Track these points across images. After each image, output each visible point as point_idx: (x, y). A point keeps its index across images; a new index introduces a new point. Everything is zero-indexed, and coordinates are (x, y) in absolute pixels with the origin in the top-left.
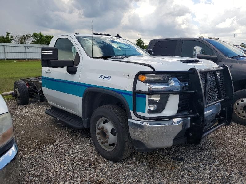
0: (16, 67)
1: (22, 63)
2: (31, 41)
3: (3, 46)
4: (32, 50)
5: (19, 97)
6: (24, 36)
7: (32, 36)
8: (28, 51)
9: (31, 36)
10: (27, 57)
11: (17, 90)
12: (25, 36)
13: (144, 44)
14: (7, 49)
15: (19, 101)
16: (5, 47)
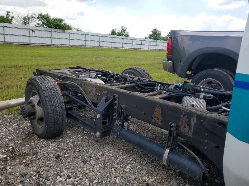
0: (19, 52)
1: (25, 48)
2: (36, 24)
3: (3, 26)
4: (37, 34)
5: (41, 119)
6: (28, 16)
7: (38, 18)
8: (32, 34)
9: (37, 16)
10: (32, 42)
11: (35, 99)
12: (30, 16)
13: (160, 34)
14: (7, 31)
15: (41, 127)
16: (5, 28)
